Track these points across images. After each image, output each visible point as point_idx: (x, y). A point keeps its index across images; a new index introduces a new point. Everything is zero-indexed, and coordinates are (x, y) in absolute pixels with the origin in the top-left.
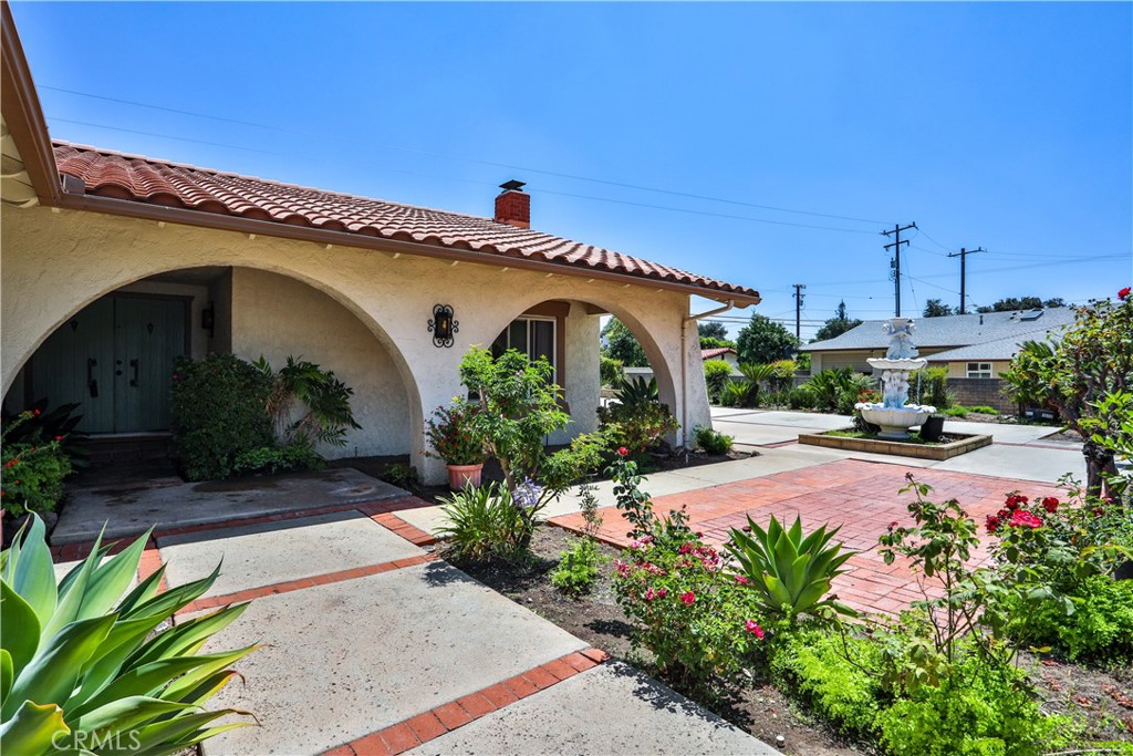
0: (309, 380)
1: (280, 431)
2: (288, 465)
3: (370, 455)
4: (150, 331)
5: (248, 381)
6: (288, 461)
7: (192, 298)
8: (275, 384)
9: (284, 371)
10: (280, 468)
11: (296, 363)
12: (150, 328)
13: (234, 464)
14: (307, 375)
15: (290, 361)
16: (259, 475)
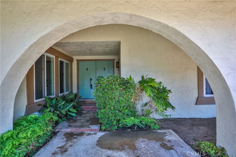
0: (151, 86)
1: (139, 107)
2: (142, 126)
3: (176, 117)
4: (104, 70)
5: (124, 87)
6: (142, 124)
7: (115, 59)
8: (136, 88)
9: (140, 82)
10: (138, 127)
11: (145, 78)
12: (104, 69)
13: (119, 124)
14: (150, 84)
15: (143, 77)
16: (130, 130)
